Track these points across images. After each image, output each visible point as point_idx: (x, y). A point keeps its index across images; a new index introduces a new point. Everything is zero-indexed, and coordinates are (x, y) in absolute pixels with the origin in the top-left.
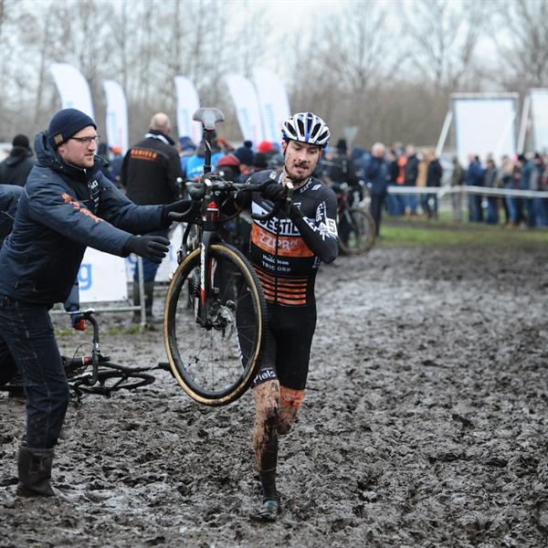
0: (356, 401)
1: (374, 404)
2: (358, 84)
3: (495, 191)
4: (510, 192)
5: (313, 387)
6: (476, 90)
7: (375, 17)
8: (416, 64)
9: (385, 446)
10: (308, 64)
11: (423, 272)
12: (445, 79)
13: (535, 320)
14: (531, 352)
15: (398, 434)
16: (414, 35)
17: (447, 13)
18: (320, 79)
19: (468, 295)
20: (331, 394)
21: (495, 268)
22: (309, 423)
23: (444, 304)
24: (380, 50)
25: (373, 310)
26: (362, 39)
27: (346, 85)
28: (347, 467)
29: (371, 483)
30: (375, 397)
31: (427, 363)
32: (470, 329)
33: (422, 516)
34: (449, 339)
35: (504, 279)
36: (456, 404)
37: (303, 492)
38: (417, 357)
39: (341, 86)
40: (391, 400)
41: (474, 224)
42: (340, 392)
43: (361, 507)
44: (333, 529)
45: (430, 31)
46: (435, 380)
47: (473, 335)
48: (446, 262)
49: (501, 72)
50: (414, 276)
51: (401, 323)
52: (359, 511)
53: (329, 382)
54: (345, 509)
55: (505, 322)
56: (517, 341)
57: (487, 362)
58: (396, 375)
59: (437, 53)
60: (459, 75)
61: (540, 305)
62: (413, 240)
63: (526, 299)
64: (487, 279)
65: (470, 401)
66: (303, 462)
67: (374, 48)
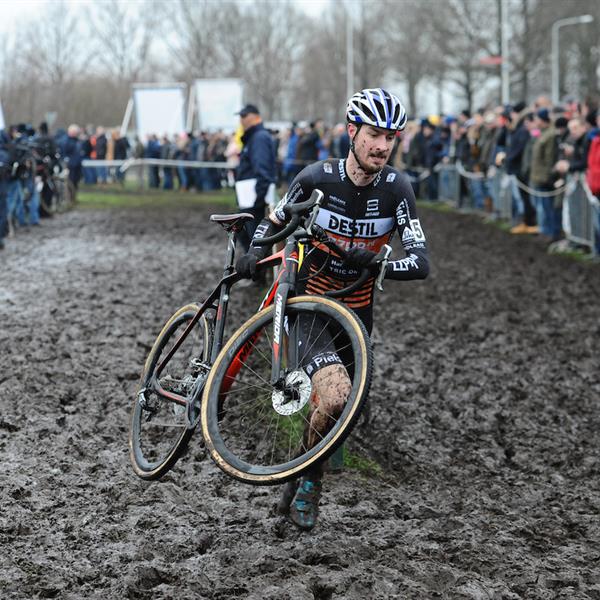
0: (58, 334)
1: (73, 337)
2: (56, 77)
3: (170, 163)
4: (181, 164)
5: (22, 324)
6: (152, 82)
7: (68, 22)
8: (102, 61)
9: (82, 369)
10: (14, 63)
11: (113, 229)
12: (127, 74)
13: (202, 265)
14: (199, 291)
15: (93, 359)
16: (101, 37)
17: (126, 21)
18: (24, 75)
19: (149, 247)
20: (38, 330)
21: (170, 224)
22: (20, 353)
23: (130, 254)
24: (73, 49)
25: (72, 261)
26: (58, 41)
27: (45, 78)
28: (51, 386)
29: (71, 399)
30: (74, 330)
31: (117, 302)
32: (151, 274)
33: (113, 423)
34: (134, 282)
35: (178, 233)
36: (140, 334)
37: (15, 409)
38: (108, 297)
39: (42, 80)
40: (87, 332)
41: (154, 190)
42: (46, 327)
43: (63, 419)
44: (40, 437)
45: (113, 34)
46: (123, 315)
47: (153, 278)
48: (131, 221)
49: (171, 66)
50: (105, 233)
51: (95, 270)
52: (61, 422)
53: (37, 320)
54: (49, 421)
55: (179, 267)
56: (188, 282)
57: (165, 300)
58: (90, 312)
59: (119, 51)
60: (138, 69)
61: (207, 253)
62: (104, 203)
63: (195, 249)
64: (164, 234)
65: (151, 331)
66: (15, 385)
67: (68, 48)
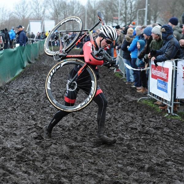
7: (26, 5)
8: (33, 14)
16: (33, 9)
17: (39, 5)
24: (26, 12)
26: (23, 10)
45: (36, 8)
49: (50, 16)
59: (38, 13)
67: (25, 11)
